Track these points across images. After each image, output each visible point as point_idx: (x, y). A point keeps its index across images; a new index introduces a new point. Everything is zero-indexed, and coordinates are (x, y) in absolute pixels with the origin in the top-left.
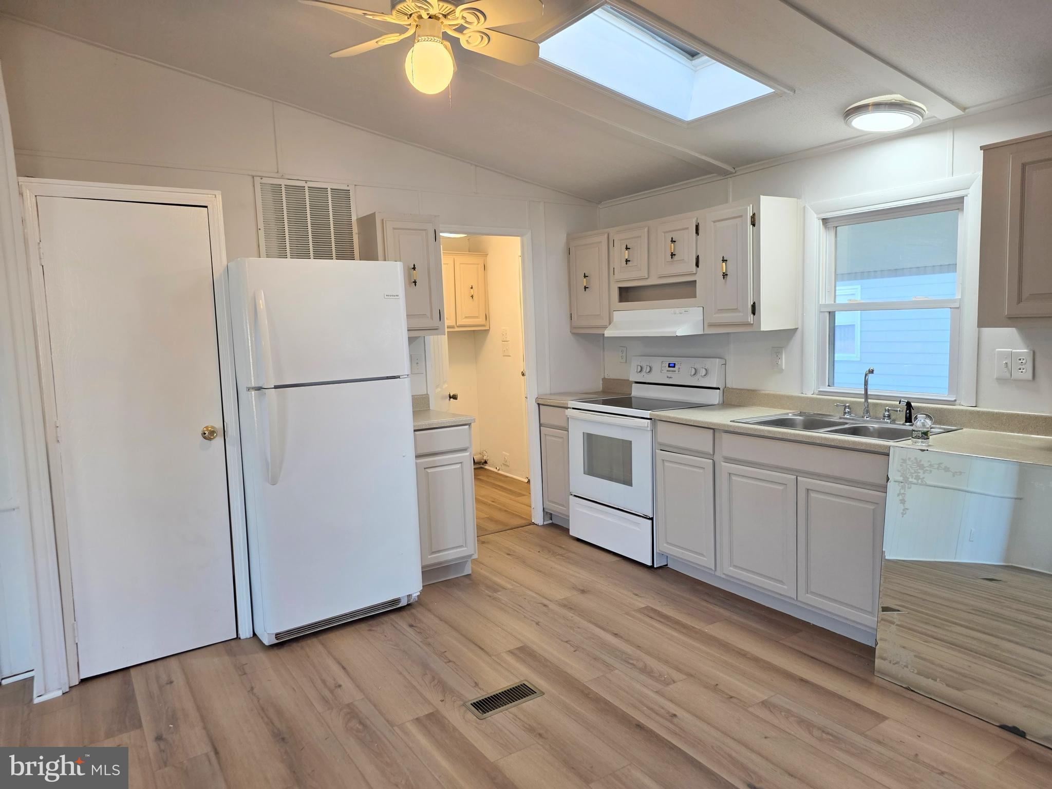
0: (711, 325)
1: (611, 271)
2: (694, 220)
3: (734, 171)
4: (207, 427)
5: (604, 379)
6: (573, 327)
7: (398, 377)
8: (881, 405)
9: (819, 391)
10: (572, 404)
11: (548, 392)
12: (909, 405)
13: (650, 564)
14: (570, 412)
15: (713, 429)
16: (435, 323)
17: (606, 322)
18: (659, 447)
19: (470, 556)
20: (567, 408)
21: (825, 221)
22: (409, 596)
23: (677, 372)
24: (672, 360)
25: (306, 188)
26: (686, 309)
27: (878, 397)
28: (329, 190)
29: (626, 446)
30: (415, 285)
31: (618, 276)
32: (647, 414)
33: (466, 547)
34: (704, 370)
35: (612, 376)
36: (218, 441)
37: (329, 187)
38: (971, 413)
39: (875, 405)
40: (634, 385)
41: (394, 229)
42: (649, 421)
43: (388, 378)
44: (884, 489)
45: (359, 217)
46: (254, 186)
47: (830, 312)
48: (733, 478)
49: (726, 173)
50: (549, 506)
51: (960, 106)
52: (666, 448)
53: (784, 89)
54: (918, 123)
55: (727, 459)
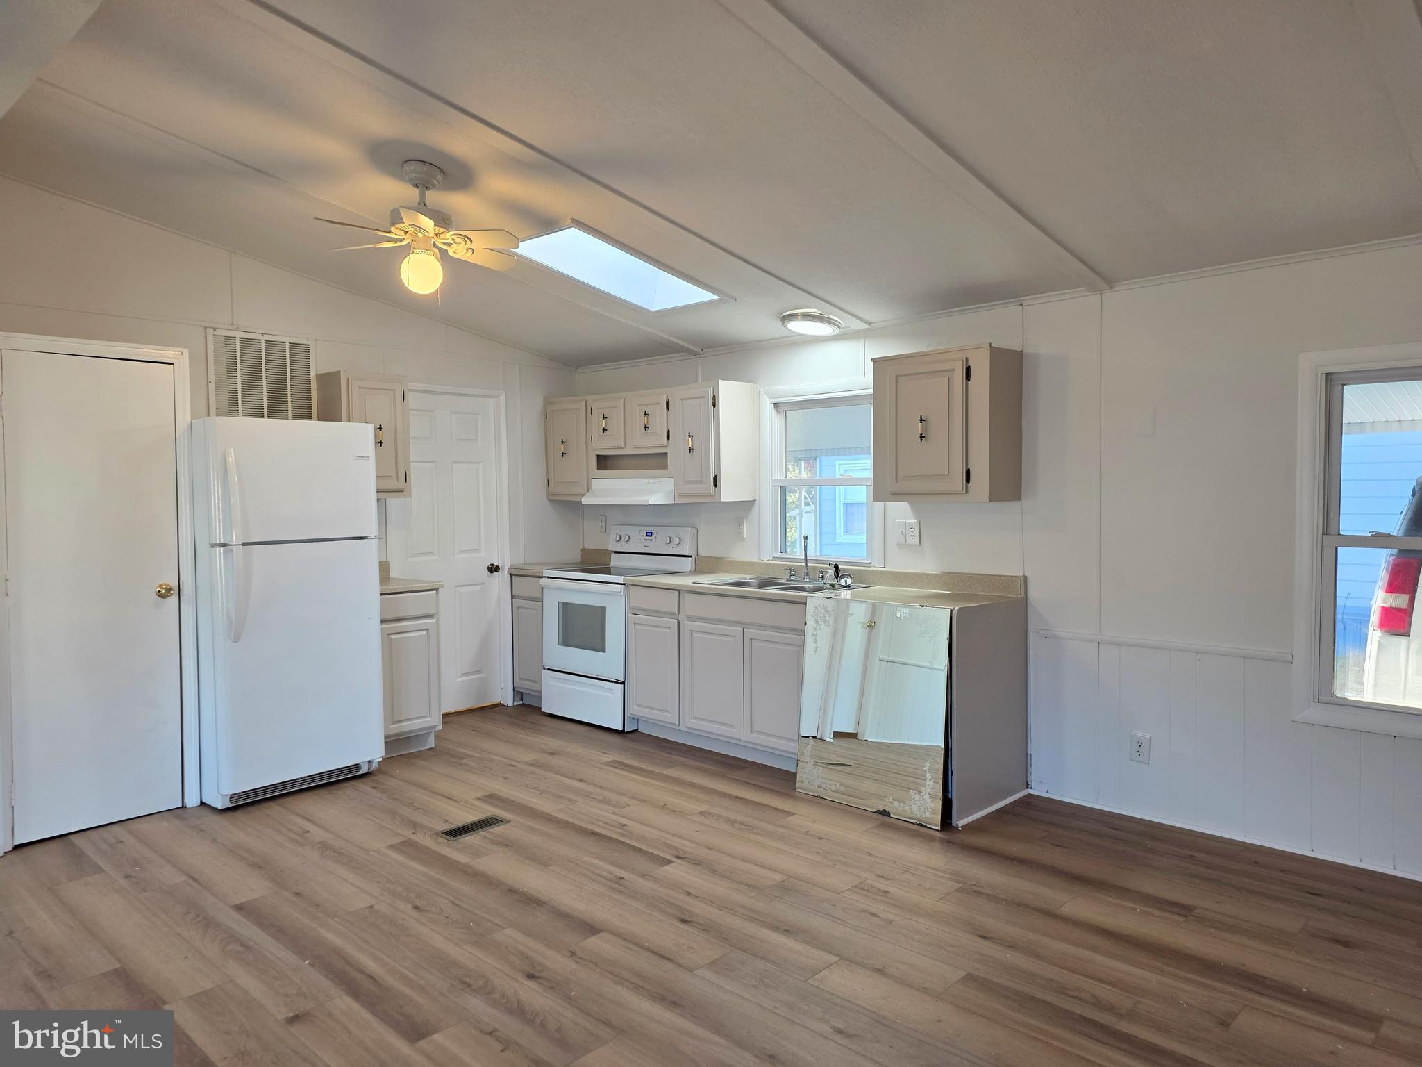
0: (681, 495)
1: (590, 439)
2: (665, 396)
3: (701, 352)
4: (160, 586)
5: (583, 550)
6: (549, 494)
7: (366, 538)
8: (819, 568)
9: (774, 557)
10: (546, 573)
11: (522, 562)
12: (836, 567)
13: (620, 728)
14: (543, 581)
15: (678, 591)
16: (400, 484)
17: (584, 489)
18: (632, 611)
19: (434, 727)
20: (542, 577)
21: (776, 405)
22: (370, 762)
23: (654, 541)
24: (649, 529)
25: (263, 342)
26: (659, 479)
27: (817, 561)
28: (287, 344)
29: (601, 612)
30: (381, 445)
31: (596, 444)
32: (620, 579)
33: (430, 717)
34: (678, 539)
35: (592, 547)
36: (173, 600)
37: (287, 340)
38: (881, 572)
39: (814, 568)
40: (613, 555)
41: (360, 388)
42: (622, 586)
43: (354, 538)
44: (803, 632)
45: (319, 373)
46: (206, 337)
47: (781, 487)
48: (695, 634)
49: (695, 354)
50: (520, 684)
51: (866, 322)
52: (638, 611)
53: (726, 297)
54: (837, 331)
55: (691, 618)
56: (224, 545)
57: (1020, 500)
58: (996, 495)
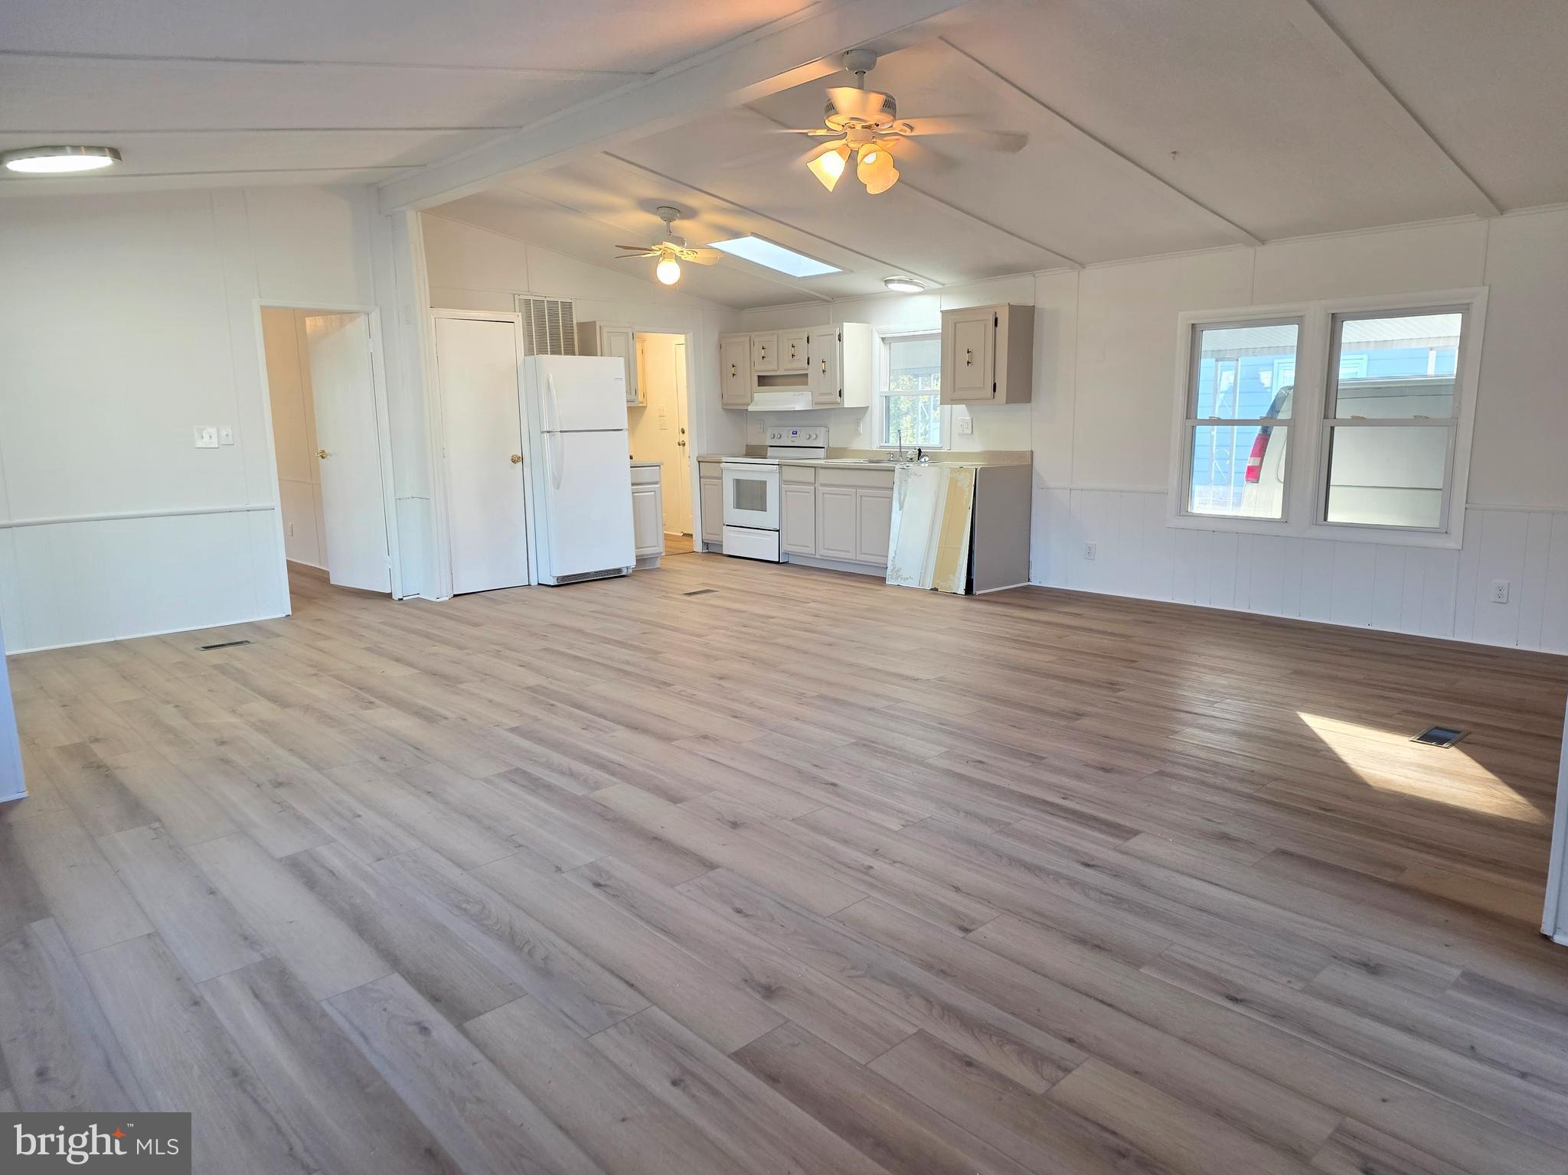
0: (817, 404)
1: (752, 363)
2: (806, 334)
3: (830, 304)
4: (513, 456)
5: (747, 446)
6: (723, 404)
7: (621, 430)
8: (908, 451)
9: (880, 446)
10: (726, 460)
11: (706, 452)
12: (920, 450)
13: (777, 560)
14: (722, 465)
15: (816, 468)
16: (633, 397)
17: (749, 401)
18: (783, 482)
19: (661, 553)
20: (720, 462)
21: (883, 339)
22: (627, 568)
23: (798, 438)
24: (794, 429)
25: (546, 302)
26: (802, 392)
27: (905, 447)
28: (559, 303)
29: (763, 484)
31: (758, 367)
32: (775, 463)
33: (658, 547)
34: (815, 436)
35: (753, 440)
36: (520, 464)
37: (559, 300)
39: (905, 451)
40: (769, 447)
41: (607, 332)
42: (777, 466)
43: (617, 430)
45: (578, 322)
46: (514, 301)
47: (886, 397)
48: (826, 496)
49: (827, 301)
50: (707, 537)
51: (940, 283)
52: (787, 482)
53: (846, 271)
54: (922, 290)
55: (822, 485)
56: (548, 432)
57: (1029, 401)
58: (1011, 399)
